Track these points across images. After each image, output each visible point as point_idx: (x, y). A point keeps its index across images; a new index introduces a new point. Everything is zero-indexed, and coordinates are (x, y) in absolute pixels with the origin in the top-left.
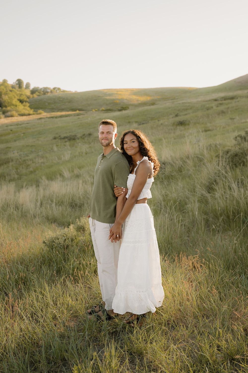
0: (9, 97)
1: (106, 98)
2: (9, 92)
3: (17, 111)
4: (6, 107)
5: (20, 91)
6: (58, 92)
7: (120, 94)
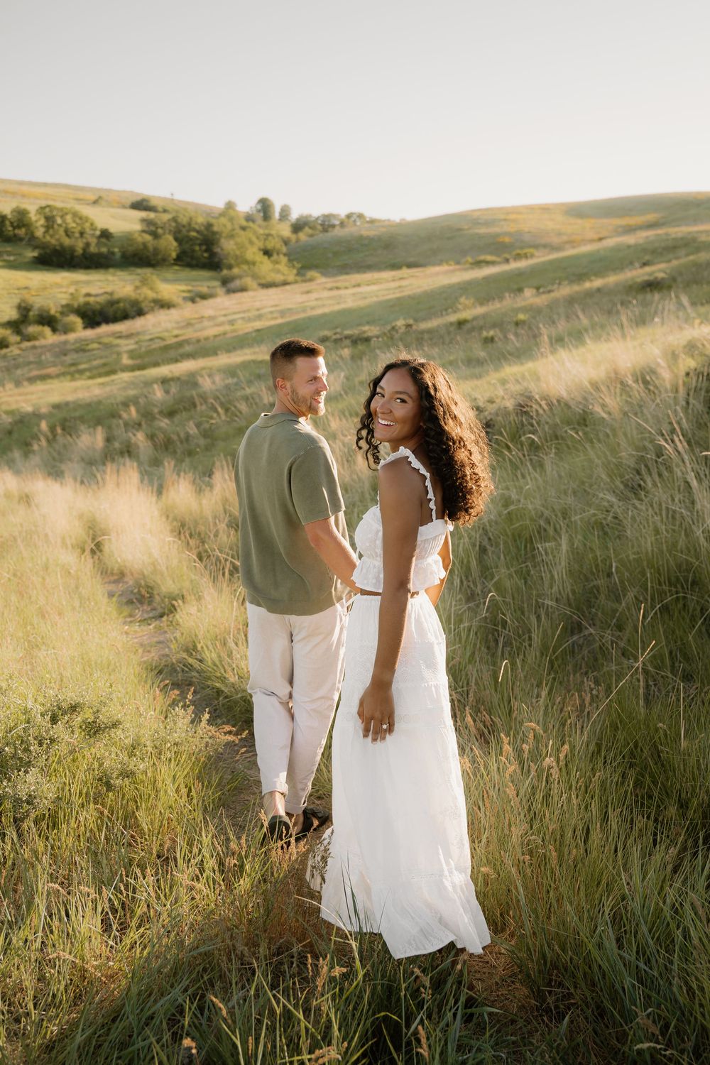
0: (237, 244)
1: (477, 231)
2: (238, 231)
3: (255, 277)
4: (230, 267)
5: (266, 227)
6: (358, 223)
7: (514, 221)
